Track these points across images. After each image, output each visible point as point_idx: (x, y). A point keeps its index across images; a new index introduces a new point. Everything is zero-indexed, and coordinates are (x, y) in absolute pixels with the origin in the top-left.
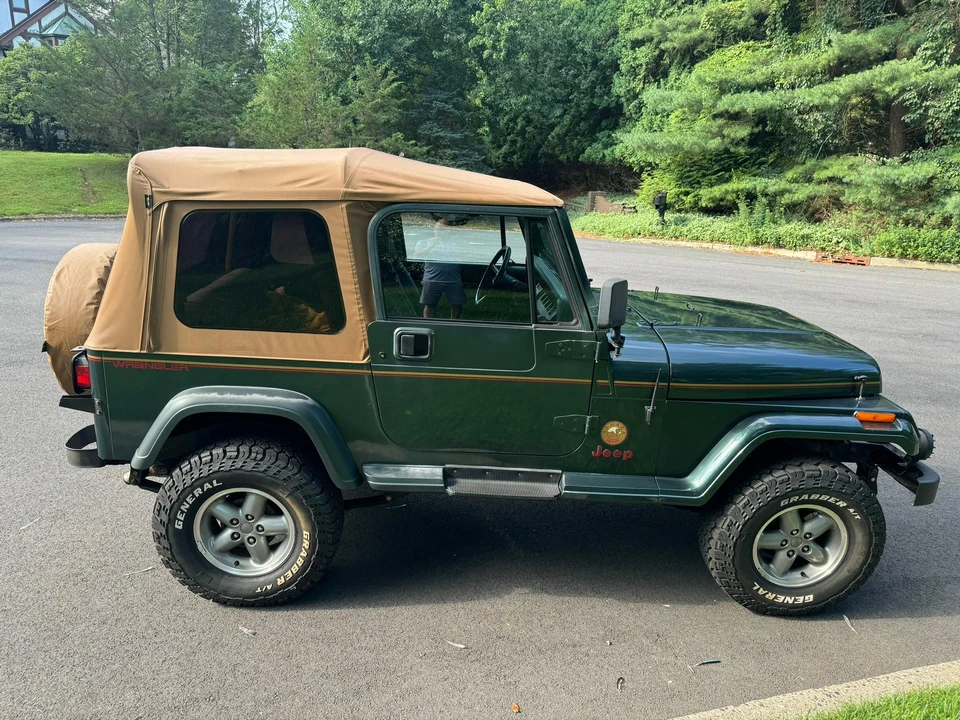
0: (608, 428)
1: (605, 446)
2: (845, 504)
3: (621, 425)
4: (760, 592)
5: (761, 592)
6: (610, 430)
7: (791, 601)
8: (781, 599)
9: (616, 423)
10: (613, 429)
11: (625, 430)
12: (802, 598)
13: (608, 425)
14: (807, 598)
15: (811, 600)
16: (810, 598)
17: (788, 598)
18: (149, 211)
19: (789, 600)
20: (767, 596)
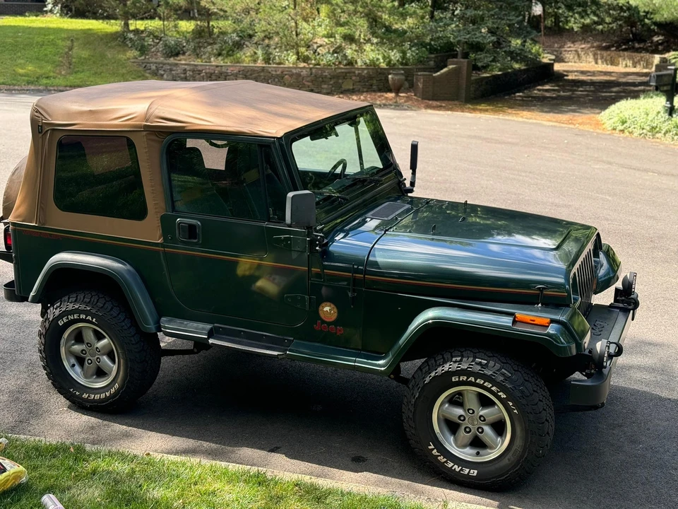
0: (323, 307)
1: (323, 322)
2: (505, 396)
3: (333, 306)
4: (433, 452)
5: (435, 452)
6: (325, 309)
7: (458, 470)
8: (450, 465)
9: (329, 304)
10: (327, 309)
11: (335, 310)
12: (468, 470)
13: (323, 305)
14: (472, 471)
15: (475, 474)
16: (474, 473)
17: (456, 466)
18: (40, 135)
19: (457, 468)
20: (439, 458)
